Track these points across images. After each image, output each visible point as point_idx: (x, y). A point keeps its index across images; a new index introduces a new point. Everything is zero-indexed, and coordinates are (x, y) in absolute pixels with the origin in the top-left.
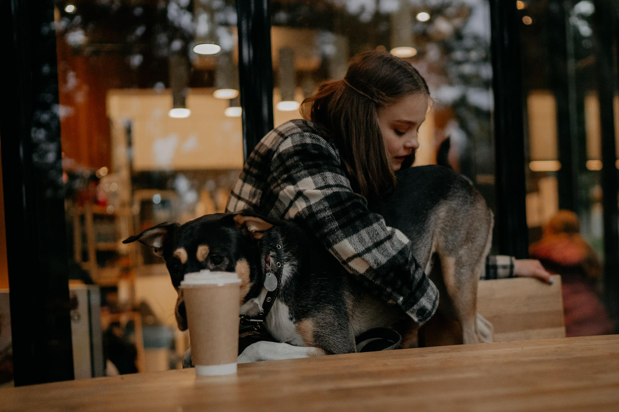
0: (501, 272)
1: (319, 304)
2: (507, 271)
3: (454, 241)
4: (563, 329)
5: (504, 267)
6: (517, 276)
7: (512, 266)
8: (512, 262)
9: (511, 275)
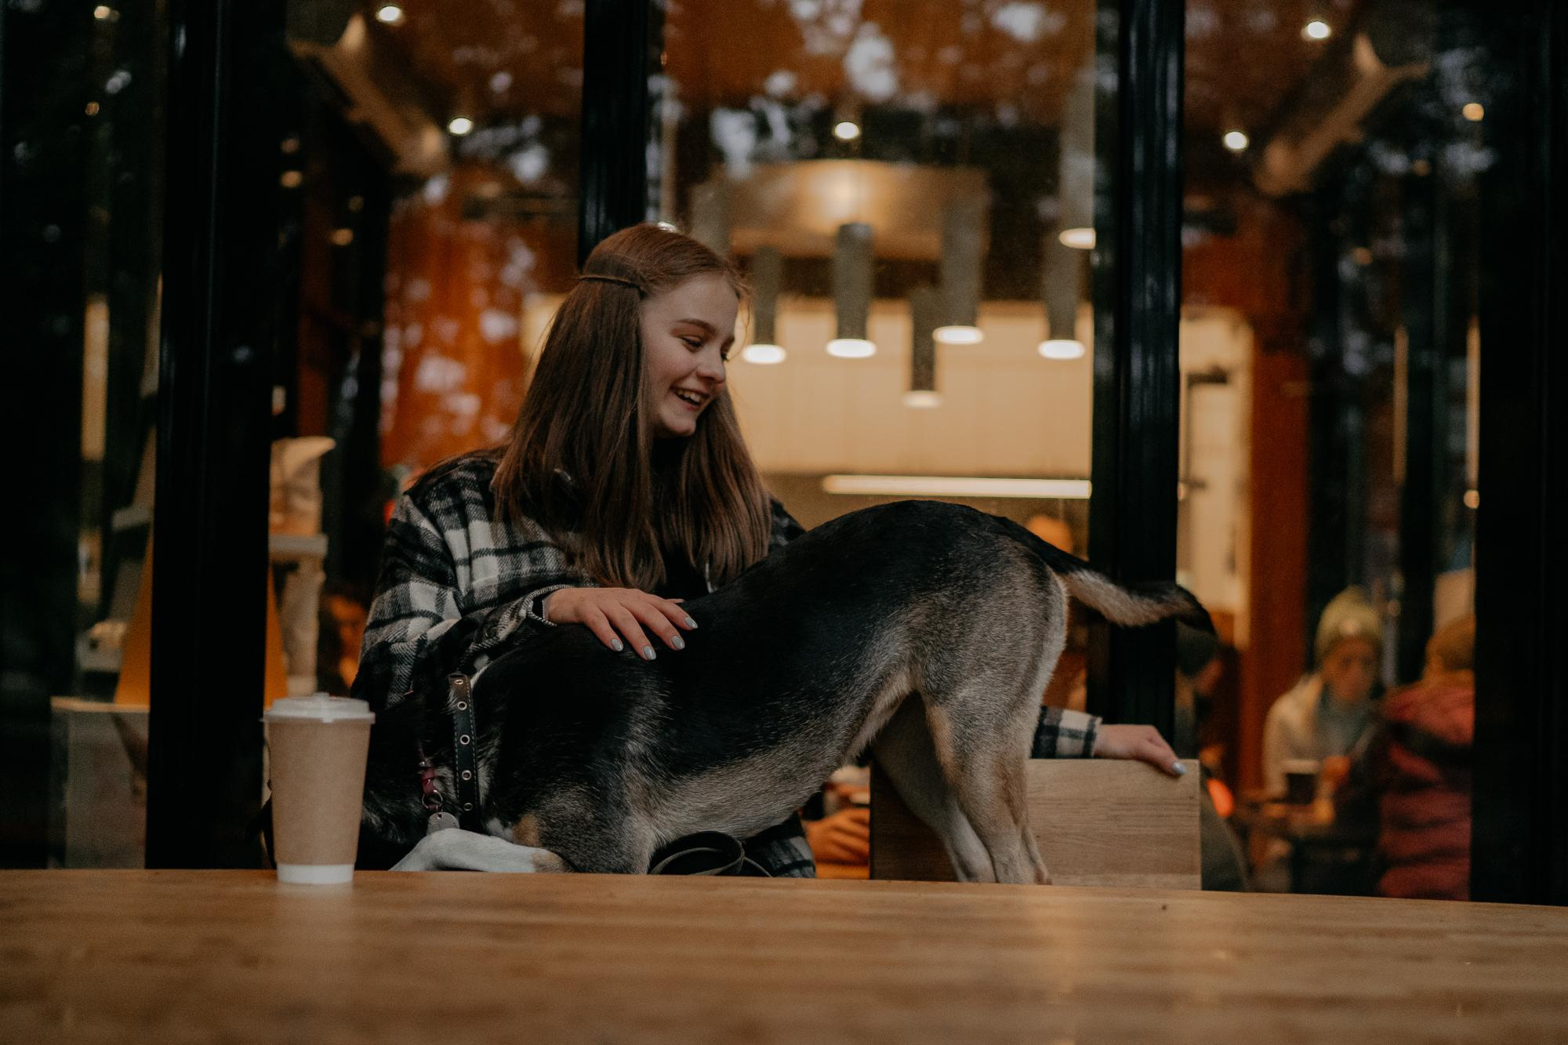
0: (1064, 743)
1: (556, 782)
2: (1079, 744)
3: (942, 674)
4: (1197, 879)
5: (1073, 734)
6: (1098, 756)
7: (1090, 736)
8: (1092, 725)
9: (1086, 754)
